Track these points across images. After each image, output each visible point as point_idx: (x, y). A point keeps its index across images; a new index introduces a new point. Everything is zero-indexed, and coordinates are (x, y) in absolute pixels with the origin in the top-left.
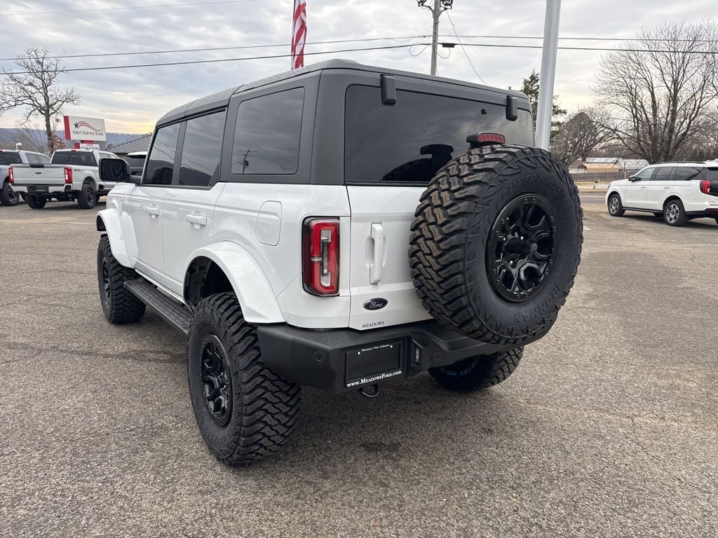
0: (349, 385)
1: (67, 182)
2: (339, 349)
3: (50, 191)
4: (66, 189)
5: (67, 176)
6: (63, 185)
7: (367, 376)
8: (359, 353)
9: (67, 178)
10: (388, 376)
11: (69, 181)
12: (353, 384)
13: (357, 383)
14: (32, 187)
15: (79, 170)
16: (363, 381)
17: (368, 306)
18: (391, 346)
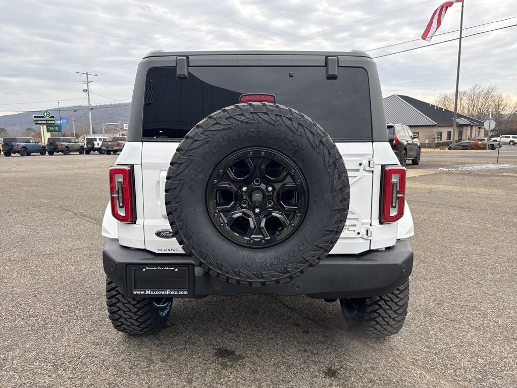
0: (135, 293)
2: (124, 263)
7: (153, 288)
8: (144, 270)
10: (173, 293)
12: (139, 293)
13: (142, 293)
16: (148, 292)
17: (159, 234)
18: (176, 270)
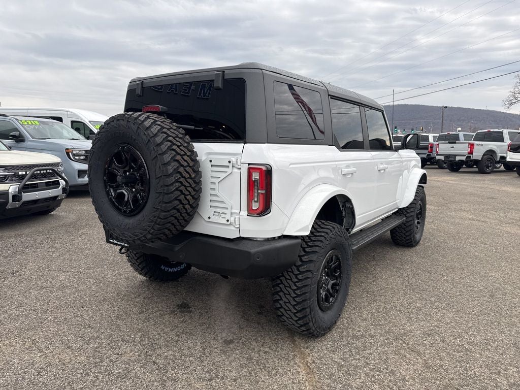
1: (469, 153)
3: (457, 160)
4: (466, 158)
5: (469, 149)
6: (465, 155)
9: (469, 151)
11: (471, 152)
14: (447, 156)
15: (482, 145)
